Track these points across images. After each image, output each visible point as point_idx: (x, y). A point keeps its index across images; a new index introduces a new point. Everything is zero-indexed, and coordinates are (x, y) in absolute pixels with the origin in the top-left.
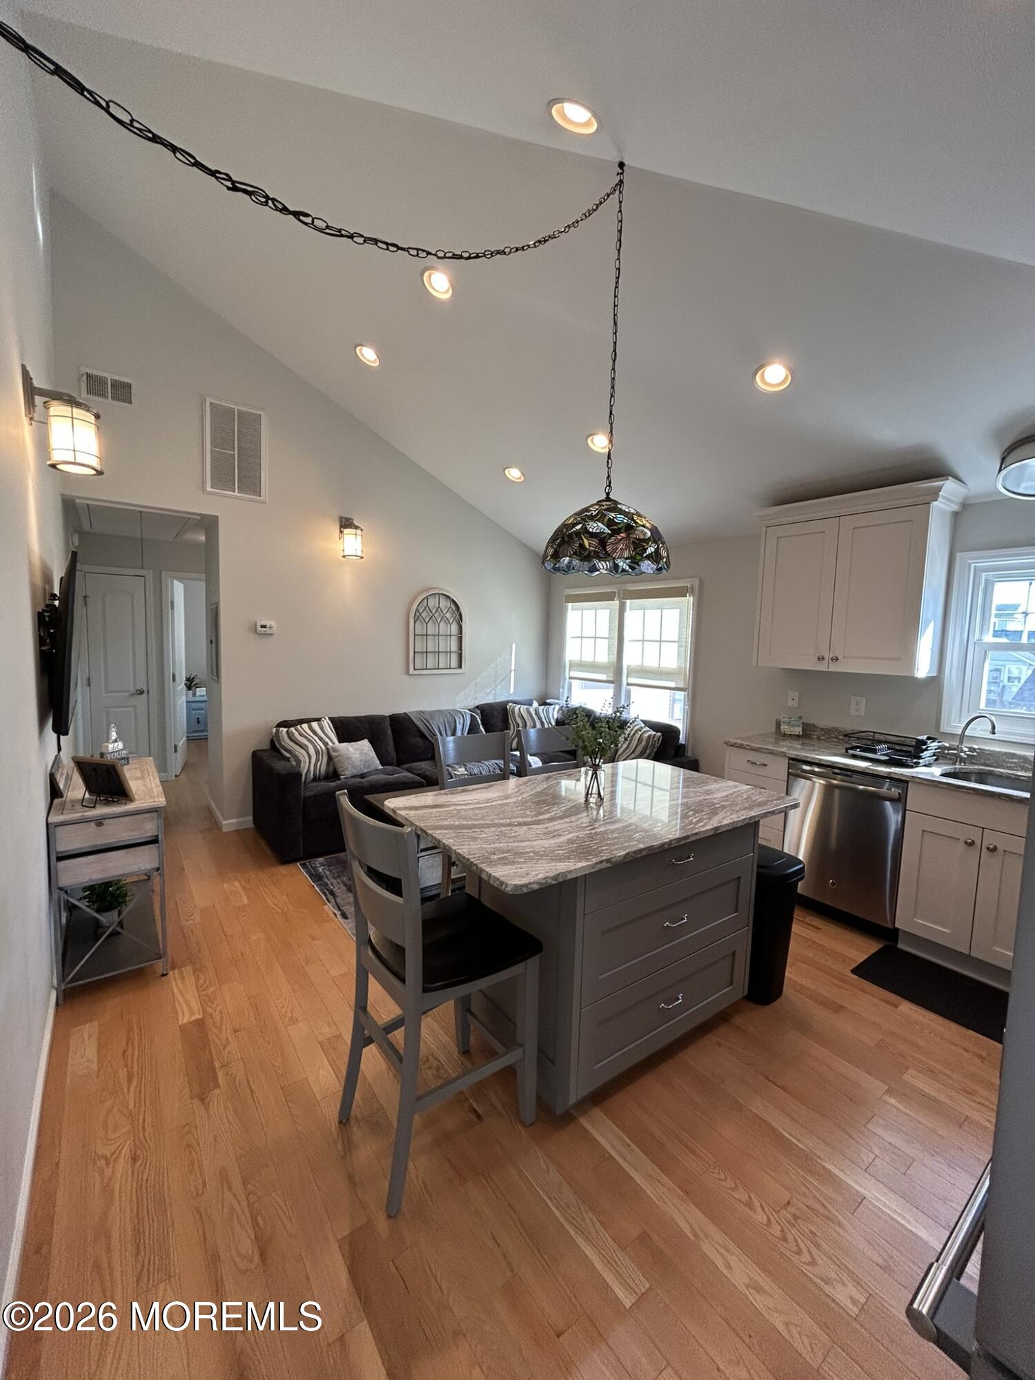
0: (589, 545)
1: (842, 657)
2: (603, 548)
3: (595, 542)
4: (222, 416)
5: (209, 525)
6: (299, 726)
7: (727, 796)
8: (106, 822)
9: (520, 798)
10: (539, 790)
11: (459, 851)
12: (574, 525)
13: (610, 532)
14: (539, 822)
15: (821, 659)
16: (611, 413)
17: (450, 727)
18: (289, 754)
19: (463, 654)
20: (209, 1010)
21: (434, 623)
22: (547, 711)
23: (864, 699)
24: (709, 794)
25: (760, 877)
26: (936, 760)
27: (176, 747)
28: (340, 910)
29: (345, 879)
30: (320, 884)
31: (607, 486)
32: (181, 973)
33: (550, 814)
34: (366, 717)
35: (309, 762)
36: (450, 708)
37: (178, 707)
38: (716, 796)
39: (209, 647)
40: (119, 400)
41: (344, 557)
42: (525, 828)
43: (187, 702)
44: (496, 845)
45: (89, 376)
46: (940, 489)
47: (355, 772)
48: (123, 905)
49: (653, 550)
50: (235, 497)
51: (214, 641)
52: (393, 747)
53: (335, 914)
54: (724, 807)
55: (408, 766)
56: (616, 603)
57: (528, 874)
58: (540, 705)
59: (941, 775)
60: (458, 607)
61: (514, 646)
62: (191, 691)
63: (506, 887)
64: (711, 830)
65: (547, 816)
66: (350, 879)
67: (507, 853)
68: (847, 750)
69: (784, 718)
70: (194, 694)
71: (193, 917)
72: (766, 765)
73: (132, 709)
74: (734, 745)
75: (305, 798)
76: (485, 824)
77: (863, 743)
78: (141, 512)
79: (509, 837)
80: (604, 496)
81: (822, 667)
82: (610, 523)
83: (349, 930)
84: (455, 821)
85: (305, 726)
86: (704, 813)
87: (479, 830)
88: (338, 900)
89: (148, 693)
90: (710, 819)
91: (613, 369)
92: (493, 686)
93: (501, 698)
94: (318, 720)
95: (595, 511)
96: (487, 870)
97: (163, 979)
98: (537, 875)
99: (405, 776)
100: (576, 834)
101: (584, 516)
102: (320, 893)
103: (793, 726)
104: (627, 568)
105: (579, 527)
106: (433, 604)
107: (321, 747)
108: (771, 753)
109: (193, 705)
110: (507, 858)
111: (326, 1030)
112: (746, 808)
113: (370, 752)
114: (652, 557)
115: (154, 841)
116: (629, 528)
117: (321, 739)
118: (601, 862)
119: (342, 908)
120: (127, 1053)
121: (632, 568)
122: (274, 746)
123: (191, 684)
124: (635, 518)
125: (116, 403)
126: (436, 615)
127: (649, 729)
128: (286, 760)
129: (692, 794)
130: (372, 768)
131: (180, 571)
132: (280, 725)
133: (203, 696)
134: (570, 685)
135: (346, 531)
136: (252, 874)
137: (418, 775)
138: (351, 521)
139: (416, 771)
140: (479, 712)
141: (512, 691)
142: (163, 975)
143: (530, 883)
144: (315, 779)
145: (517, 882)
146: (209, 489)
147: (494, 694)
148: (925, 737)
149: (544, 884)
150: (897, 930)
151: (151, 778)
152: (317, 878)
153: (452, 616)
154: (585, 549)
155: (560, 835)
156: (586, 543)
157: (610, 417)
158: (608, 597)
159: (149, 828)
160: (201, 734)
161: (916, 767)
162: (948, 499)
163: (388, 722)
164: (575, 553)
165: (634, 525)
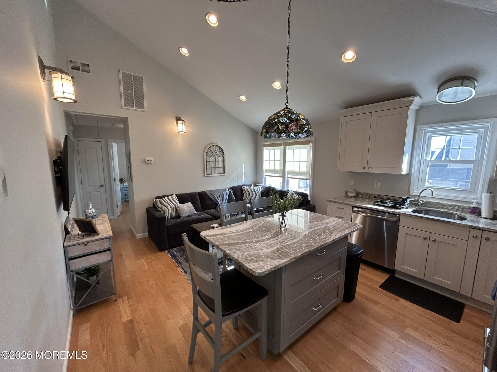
0: (281, 128)
1: (372, 167)
2: (287, 129)
3: (283, 126)
4: (127, 77)
5: (125, 121)
6: (164, 198)
7: (334, 225)
8: (88, 244)
9: (254, 229)
10: (261, 225)
11: (234, 256)
12: (274, 119)
13: (290, 122)
14: (263, 241)
15: (364, 168)
16: (287, 72)
17: (221, 196)
18: (161, 209)
19: (225, 168)
20: (134, 315)
21: (213, 156)
22: (257, 189)
23: (380, 182)
24: (327, 224)
25: (348, 255)
26: (409, 206)
27: (117, 206)
28: (183, 270)
29: (185, 257)
30: (175, 259)
31: (286, 103)
32: (123, 299)
33: (267, 236)
34: (189, 193)
35: (169, 212)
36: (221, 188)
37: (117, 191)
38: (330, 225)
39: (128, 169)
40: (84, 71)
41: (178, 132)
42: (258, 243)
43: (120, 188)
44: (248, 253)
45: (71, 62)
46: (413, 101)
47: (186, 215)
48: (98, 273)
49: (307, 129)
50: (134, 110)
51: (129, 166)
52: (200, 205)
53: (182, 272)
54: (334, 230)
55: (206, 211)
56: (283, 147)
57: (263, 267)
58: (254, 186)
59: (411, 212)
60: (222, 150)
61: (244, 164)
62: (122, 184)
63: (255, 273)
64: (332, 241)
65: (266, 237)
66: (186, 257)
67: (253, 256)
68: (375, 202)
69: (349, 190)
70: (123, 185)
71: (126, 275)
72: (343, 209)
73: (99, 192)
74: (331, 201)
75: (168, 226)
76: (242, 242)
77: (381, 200)
78: (97, 117)
79: (253, 248)
80: (285, 107)
81: (365, 171)
82: (289, 118)
83: (188, 278)
84: (230, 241)
85: (166, 198)
86: (327, 233)
87: (240, 245)
88: (182, 265)
89: (105, 186)
90: (330, 236)
91: (288, 54)
92: (237, 179)
93: (240, 184)
94: (171, 195)
95: (283, 113)
96: (247, 265)
97: (116, 302)
98: (267, 267)
99: (205, 216)
100: (279, 246)
101: (278, 115)
102: (176, 263)
103: (352, 193)
104: (294, 136)
105: (276, 120)
106: (213, 149)
107: (173, 206)
108: (346, 204)
109: (124, 189)
110: (254, 259)
111: (181, 321)
112: (343, 230)
113: (191, 207)
114: (307, 132)
115: (109, 250)
116: (297, 120)
117: (173, 203)
118: (292, 259)
119: (184, 269)
120: (102, 336)
121: (296, 136)
122: (155, 206)
123: (122, 181)
124: (299, 116)
125: (83, 72)
126: (214, 153)
127: (297, 195)
128: (160, 212)
129: (320, 224)
130: (193, 213)
131: (115, 139)
132: (157, 198)
133: (127, 185)
134: (265, 178)
135: (178, 122)
136: (148, 256)
137: (210, 215)
138: (180, 118)
139: (209, 214)
140: (232, 189)
141: (244, 181)
142: (116, 301)
143: (265, 271)
144: (171, 218)
145: (260, 271)
146: (123, 107)
147: (237, 182)
148: (405, 197)
149: (270, 271)
150: (395, 270)
151: (106, 223)
152: (174, 256)
153: (221, 154)
154: (280, 129)
155: (273, 246)
156: (280, 127)
157: (287, 74)
158: (280, 145)
159: (106, 245)
160: (127, 200)
161: (402, 209)
162: (416, 105)
163: (198, 195)
164: (275, 131)
165: (299, 118)
